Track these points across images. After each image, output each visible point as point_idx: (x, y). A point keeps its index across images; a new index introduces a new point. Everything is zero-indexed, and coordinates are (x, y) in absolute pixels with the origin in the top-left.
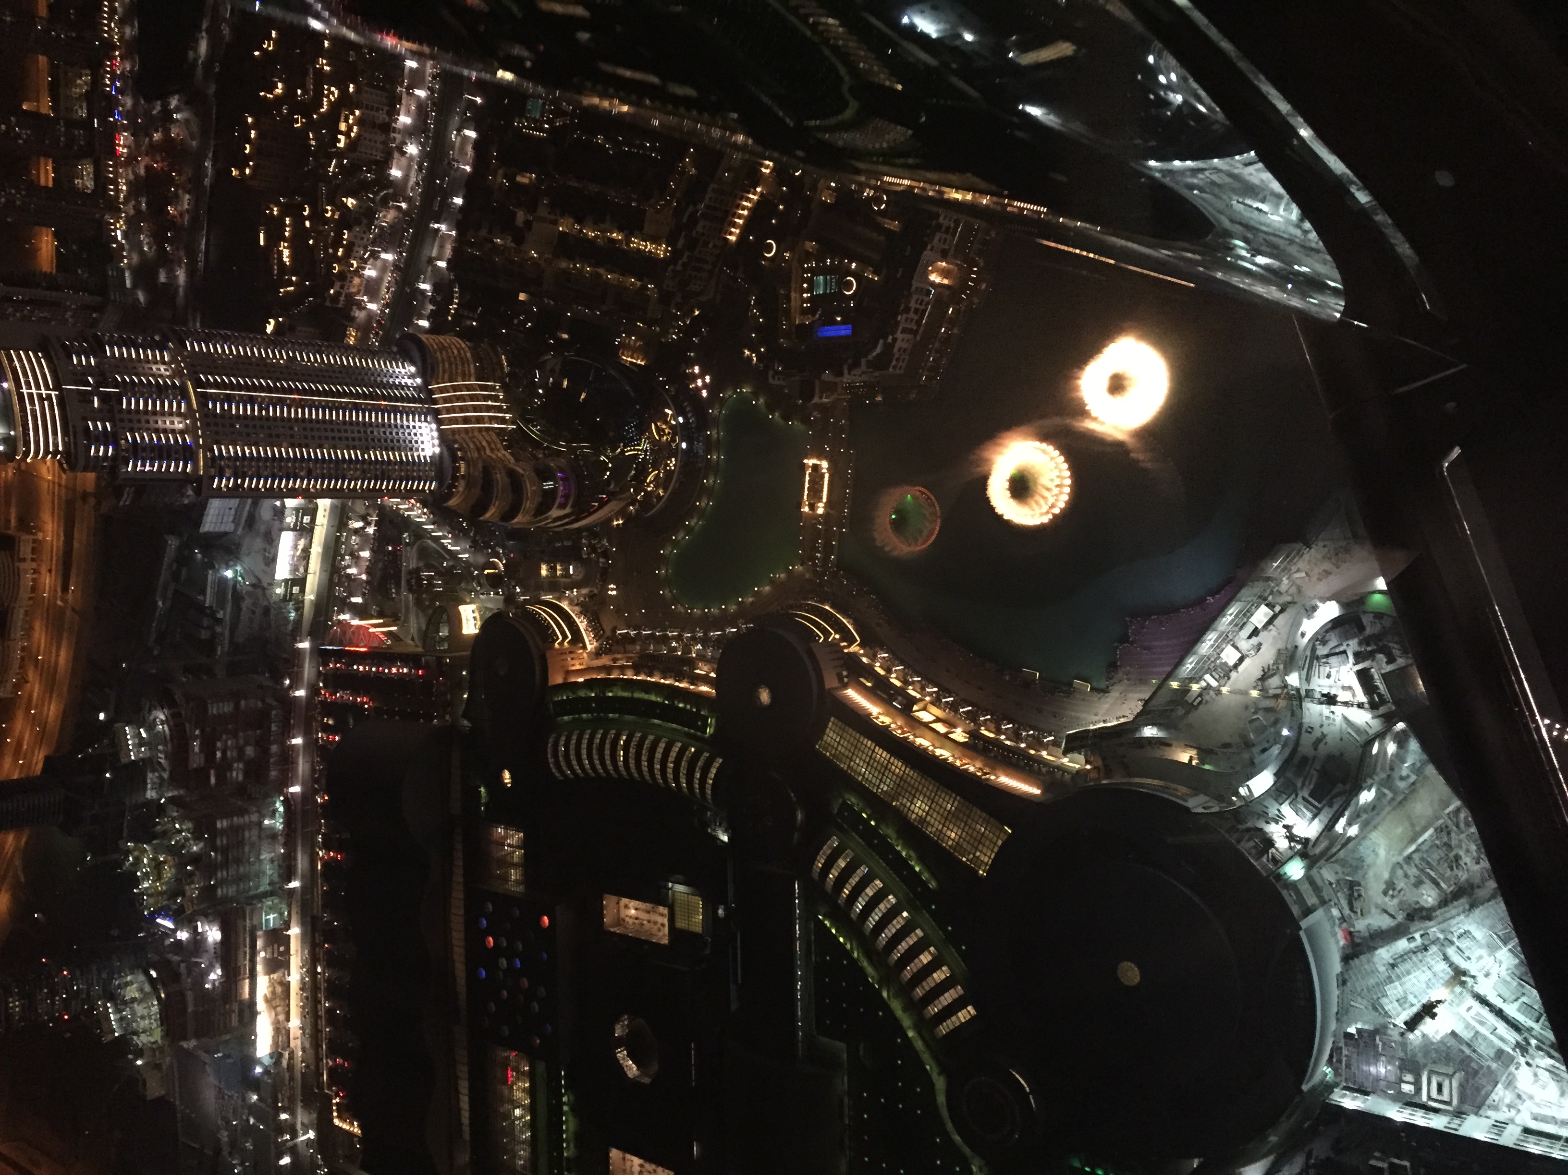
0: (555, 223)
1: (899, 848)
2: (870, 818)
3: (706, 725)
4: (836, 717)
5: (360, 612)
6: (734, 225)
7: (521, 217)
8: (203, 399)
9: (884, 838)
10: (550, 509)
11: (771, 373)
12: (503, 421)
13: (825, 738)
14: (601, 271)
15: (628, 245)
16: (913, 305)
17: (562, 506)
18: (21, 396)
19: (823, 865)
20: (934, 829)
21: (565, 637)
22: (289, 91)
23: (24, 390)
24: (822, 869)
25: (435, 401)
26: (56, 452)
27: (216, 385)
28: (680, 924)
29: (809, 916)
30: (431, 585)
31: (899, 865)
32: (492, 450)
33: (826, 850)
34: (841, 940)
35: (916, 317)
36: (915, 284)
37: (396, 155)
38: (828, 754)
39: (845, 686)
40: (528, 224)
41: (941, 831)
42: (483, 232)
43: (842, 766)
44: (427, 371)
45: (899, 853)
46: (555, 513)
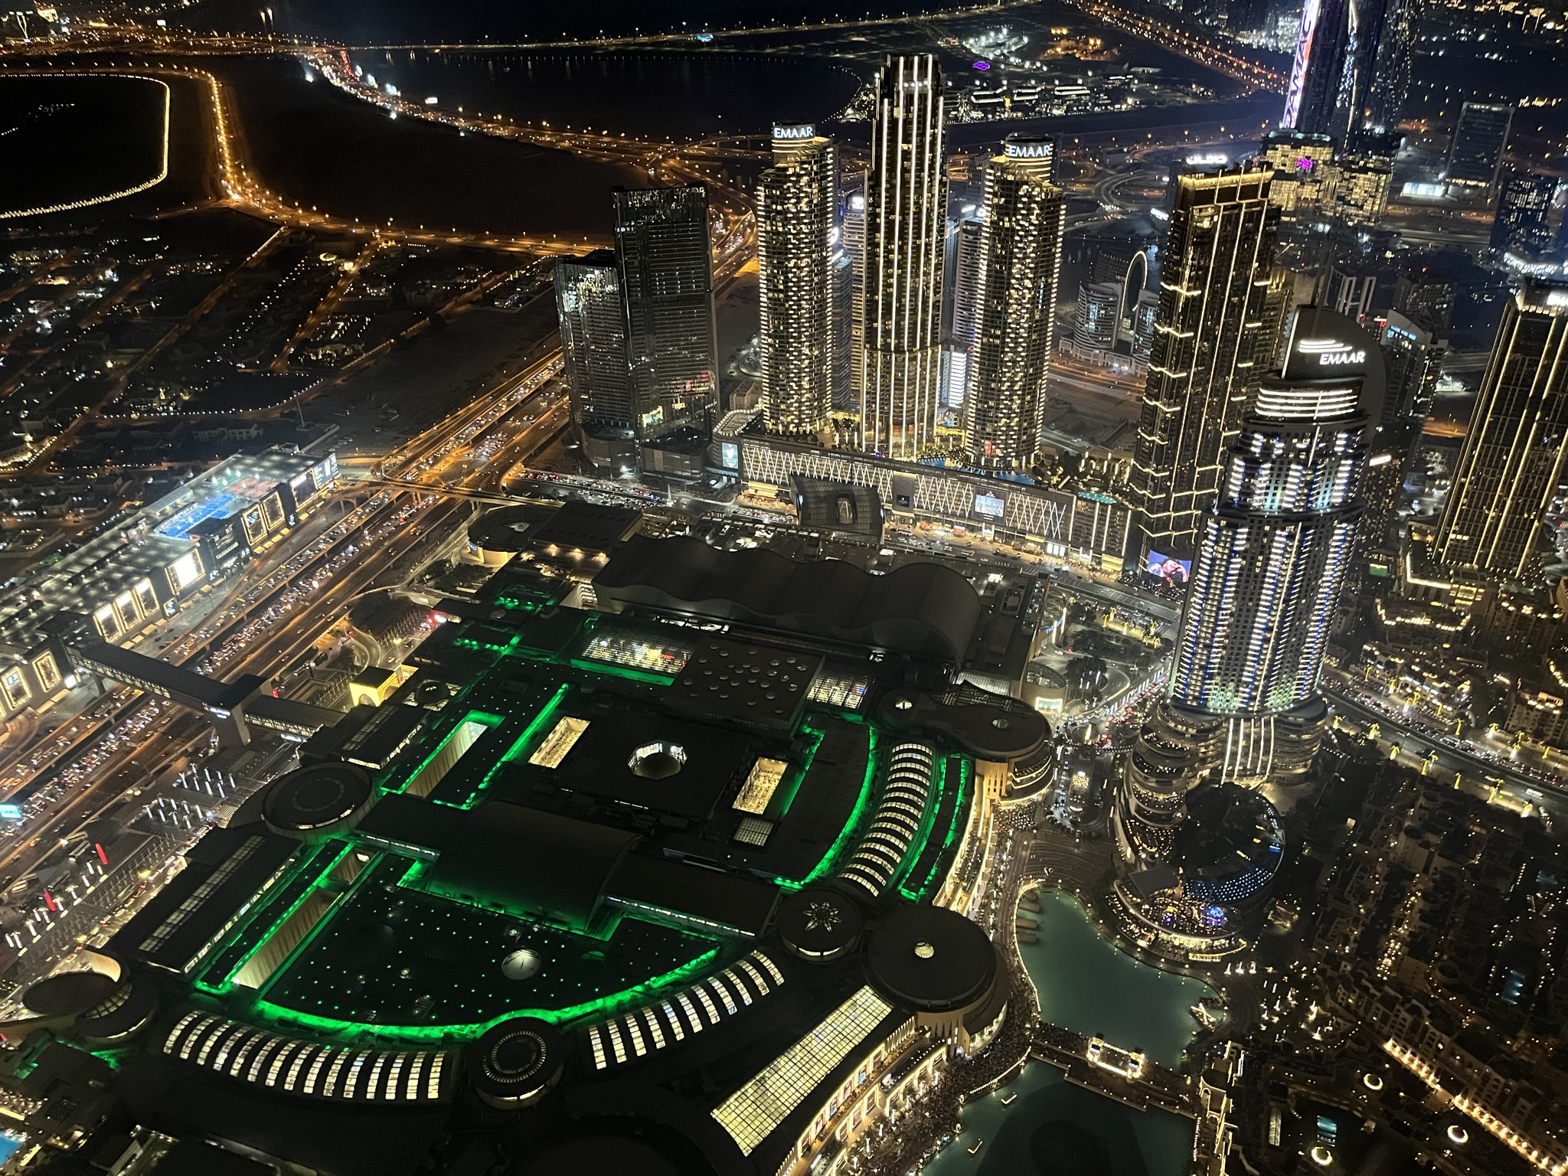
0: (1424, 872)
4: (889, 1017)
6: (1403, 1053)
7: (1435, 839)
13: (874, 998)
14: (1369, 904)
15: (1394, 937)
19: (762, 963)
20: (766, 1079)
21: (1017, 783)
23: (1321, 394)
24: (759, 961)
26: (1263, 409)
27: (1303, 541)
28: (746, 824)
29: (721, 939)
30: (1087, 678)
33: (774, 971)
34: (695, 962)
37: (1509, 737)
38: (858, 996)
40: (1426, 845)
41: (762, 1085)
43: (844, 1007)
44: (1284, 719)
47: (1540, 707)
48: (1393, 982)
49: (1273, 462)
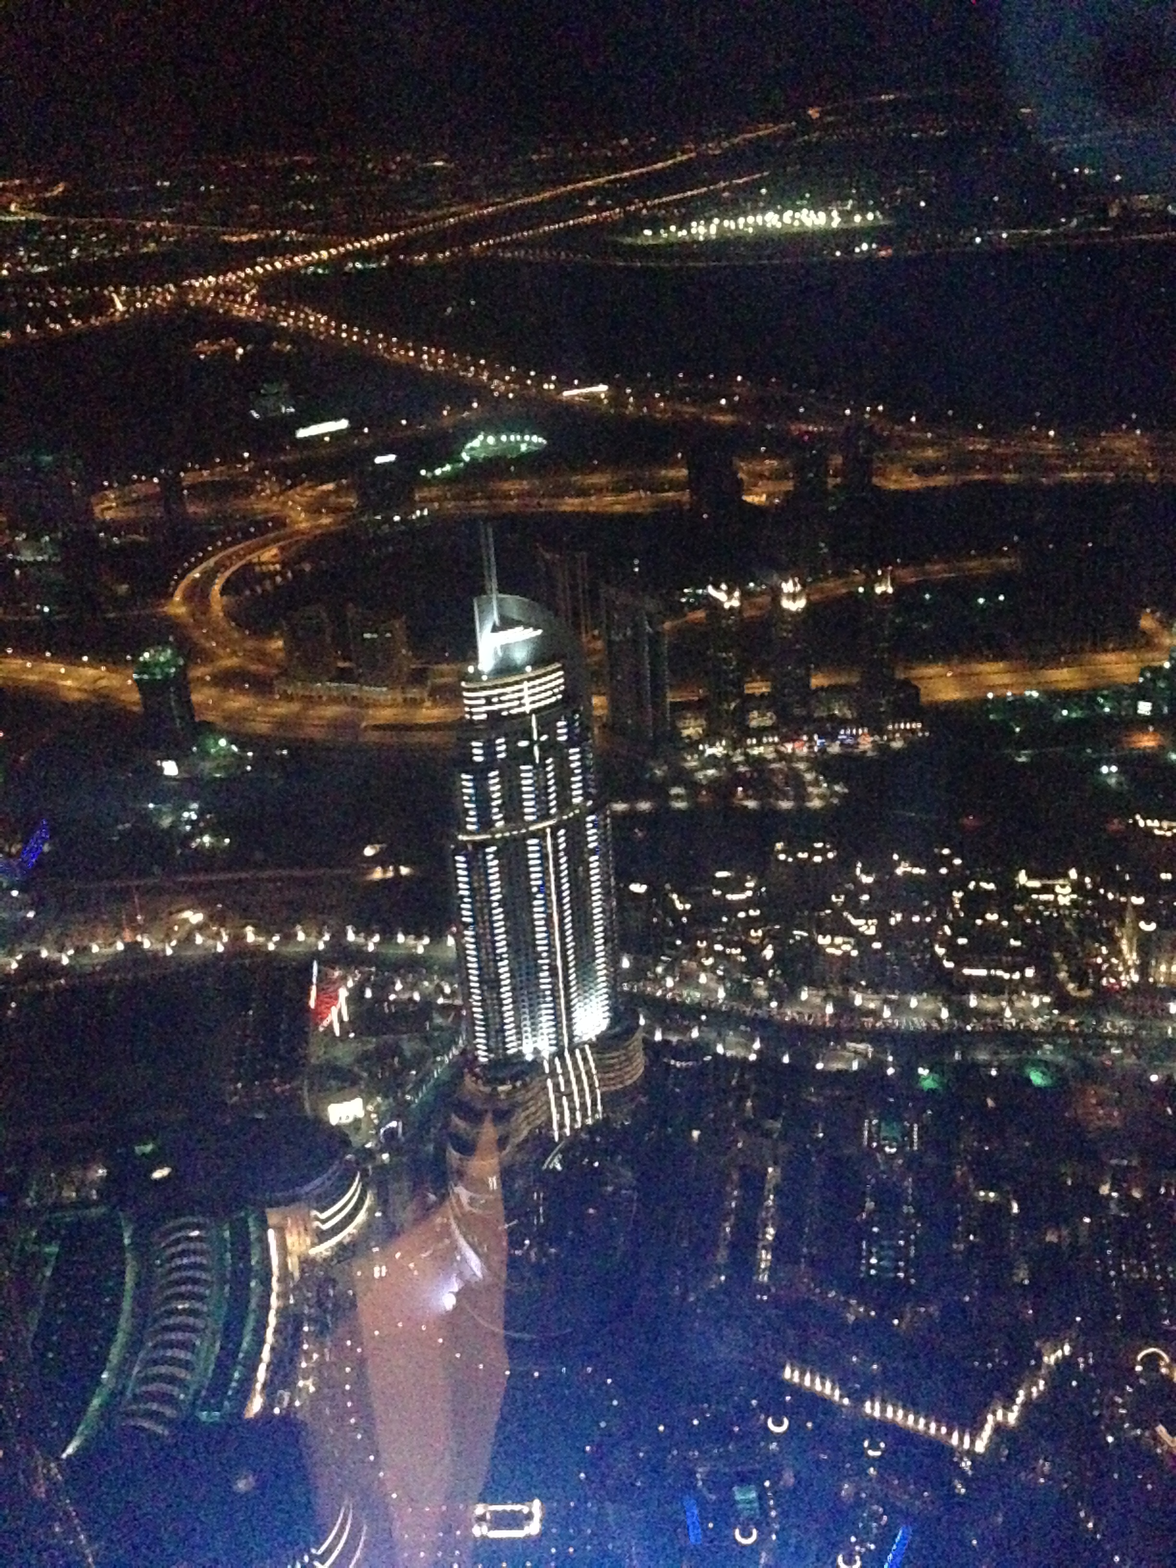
0: (775, 1163)
3: (211, 1409)
6: (802, 1375)
7: (776, 1126)
8: (540, 835)
10: (467, 1187)
12: (562, 1126)
15: (764, 1247)
17: (472, 1202)
18: (520, 682)
21: (324, 1222)
23: (526, 685)
25: (572, 1054)
27: (555, 846)
32: (527, 1118)
40: (768, 1134)
42: (756, 1088)
44: (602, 1044)
46: (464, 1194)
47: (838, 953)
48: (775, 1301)
49: (499, 768)
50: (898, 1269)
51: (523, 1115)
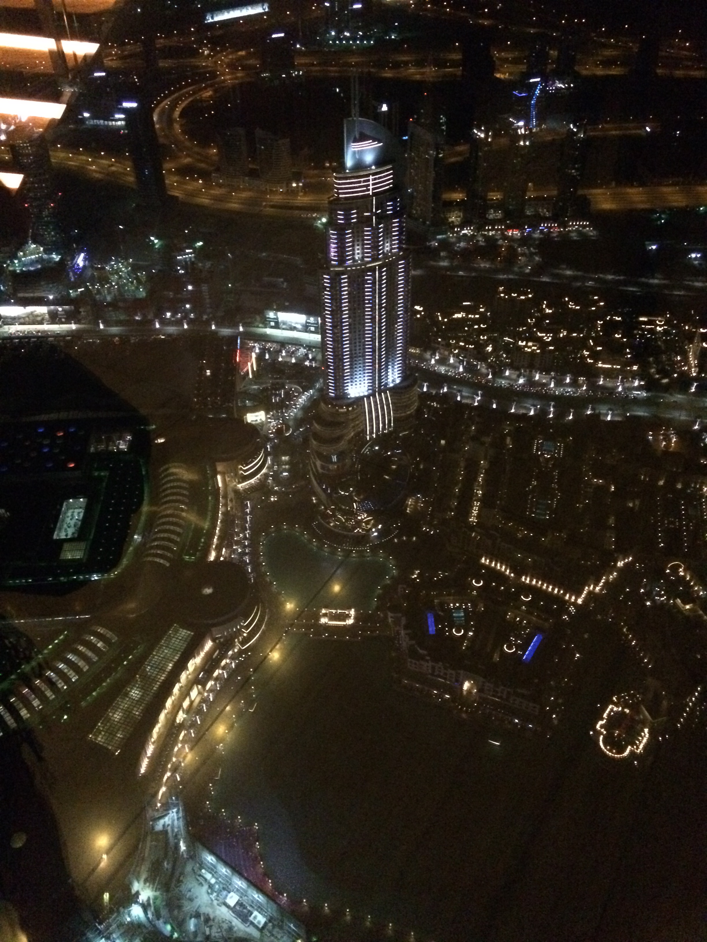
0: (485, 459)
1: (108, 680)
2: (129, 661)
3: (191, 555)
4: (193, 635)
5: (260, 358)
6: (491, 562)
7: (488, 440)
8: (373, 270)
9: (115, 670)
10: (320, 460)
11: (405, 586)
12: (371, 432)
13: (181, 630)
14: (460, 485)
15: (475, 500)
16: (450, 671)
17: (323, 467)
18: (368, 175)
19: (99, 632)
20: (120, 703)
21: (245, 471)
22: (548, 316)
23: (371, 177)
24: (97, 631)
25: (380, 395)
26: (338, 194)
27: (381, 276)
28: (66, 546)
29: (66, 625)
30: (276, 395)
31: (97, 681)
32: (353, 427)
33: (109, 634)
34: (50, 647)
35: (442, 674)
36: (462, 672)
37: (517, 373)
38: (170, 632)
39: (214, 640)
40: (483, 444)
41: (119, 708)
42: (477, 419)
43: (163, 641)
44: (396, 390)
45: (104, 681)
46: (319, 463)
48: (479, 525)
49: (352, 229)
50: (545, 515)
51: (353, 424)
